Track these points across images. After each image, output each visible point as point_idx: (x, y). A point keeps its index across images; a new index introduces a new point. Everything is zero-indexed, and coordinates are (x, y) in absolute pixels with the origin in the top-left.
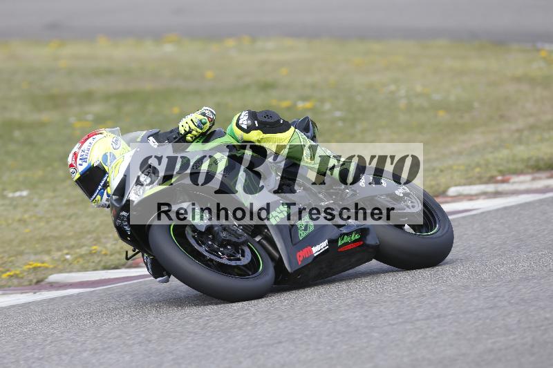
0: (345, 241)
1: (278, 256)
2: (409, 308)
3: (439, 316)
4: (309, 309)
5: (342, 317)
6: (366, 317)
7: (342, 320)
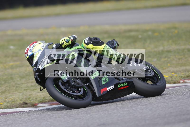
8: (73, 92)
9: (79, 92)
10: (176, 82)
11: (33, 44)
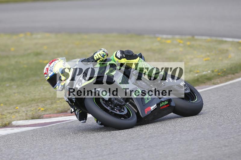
0: (163, 104)
2: (101, 150)
3: (114, 153)
4: (56, 151)
5: (71, 154)
6: (82, 154)
7: (72, 155)
11: (53, 62)
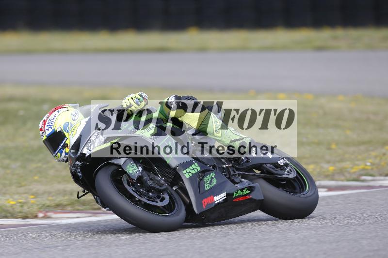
0: (238, 194)
1: (188, 201)
8: (149, 198)
9: (162, 200)
10: (29, 215)
11: (55, 111)
